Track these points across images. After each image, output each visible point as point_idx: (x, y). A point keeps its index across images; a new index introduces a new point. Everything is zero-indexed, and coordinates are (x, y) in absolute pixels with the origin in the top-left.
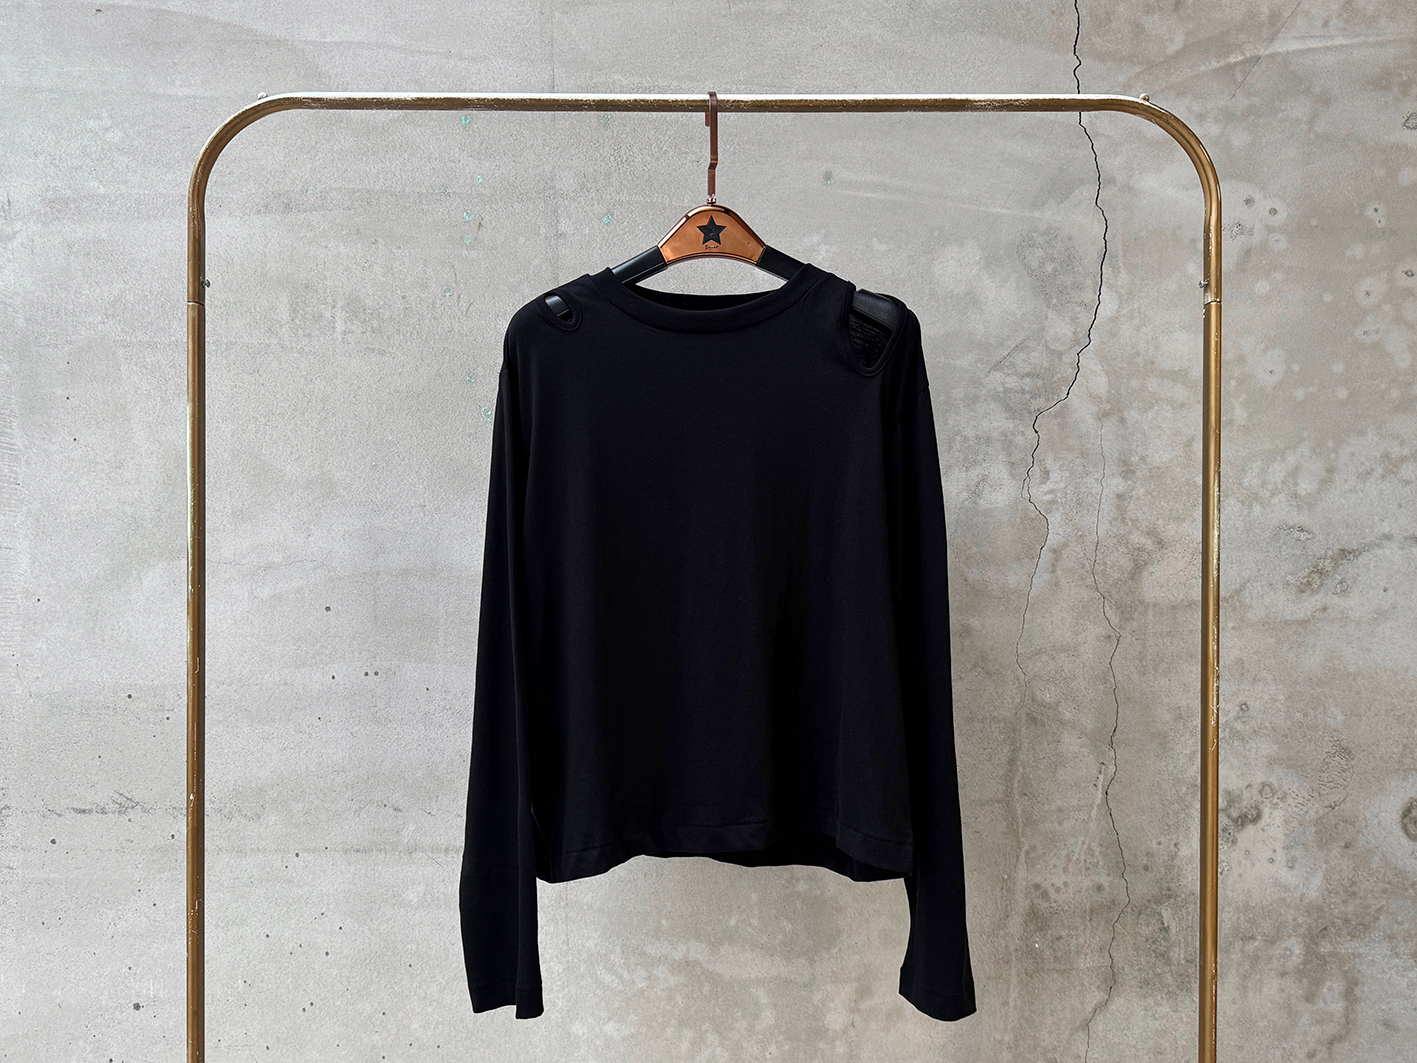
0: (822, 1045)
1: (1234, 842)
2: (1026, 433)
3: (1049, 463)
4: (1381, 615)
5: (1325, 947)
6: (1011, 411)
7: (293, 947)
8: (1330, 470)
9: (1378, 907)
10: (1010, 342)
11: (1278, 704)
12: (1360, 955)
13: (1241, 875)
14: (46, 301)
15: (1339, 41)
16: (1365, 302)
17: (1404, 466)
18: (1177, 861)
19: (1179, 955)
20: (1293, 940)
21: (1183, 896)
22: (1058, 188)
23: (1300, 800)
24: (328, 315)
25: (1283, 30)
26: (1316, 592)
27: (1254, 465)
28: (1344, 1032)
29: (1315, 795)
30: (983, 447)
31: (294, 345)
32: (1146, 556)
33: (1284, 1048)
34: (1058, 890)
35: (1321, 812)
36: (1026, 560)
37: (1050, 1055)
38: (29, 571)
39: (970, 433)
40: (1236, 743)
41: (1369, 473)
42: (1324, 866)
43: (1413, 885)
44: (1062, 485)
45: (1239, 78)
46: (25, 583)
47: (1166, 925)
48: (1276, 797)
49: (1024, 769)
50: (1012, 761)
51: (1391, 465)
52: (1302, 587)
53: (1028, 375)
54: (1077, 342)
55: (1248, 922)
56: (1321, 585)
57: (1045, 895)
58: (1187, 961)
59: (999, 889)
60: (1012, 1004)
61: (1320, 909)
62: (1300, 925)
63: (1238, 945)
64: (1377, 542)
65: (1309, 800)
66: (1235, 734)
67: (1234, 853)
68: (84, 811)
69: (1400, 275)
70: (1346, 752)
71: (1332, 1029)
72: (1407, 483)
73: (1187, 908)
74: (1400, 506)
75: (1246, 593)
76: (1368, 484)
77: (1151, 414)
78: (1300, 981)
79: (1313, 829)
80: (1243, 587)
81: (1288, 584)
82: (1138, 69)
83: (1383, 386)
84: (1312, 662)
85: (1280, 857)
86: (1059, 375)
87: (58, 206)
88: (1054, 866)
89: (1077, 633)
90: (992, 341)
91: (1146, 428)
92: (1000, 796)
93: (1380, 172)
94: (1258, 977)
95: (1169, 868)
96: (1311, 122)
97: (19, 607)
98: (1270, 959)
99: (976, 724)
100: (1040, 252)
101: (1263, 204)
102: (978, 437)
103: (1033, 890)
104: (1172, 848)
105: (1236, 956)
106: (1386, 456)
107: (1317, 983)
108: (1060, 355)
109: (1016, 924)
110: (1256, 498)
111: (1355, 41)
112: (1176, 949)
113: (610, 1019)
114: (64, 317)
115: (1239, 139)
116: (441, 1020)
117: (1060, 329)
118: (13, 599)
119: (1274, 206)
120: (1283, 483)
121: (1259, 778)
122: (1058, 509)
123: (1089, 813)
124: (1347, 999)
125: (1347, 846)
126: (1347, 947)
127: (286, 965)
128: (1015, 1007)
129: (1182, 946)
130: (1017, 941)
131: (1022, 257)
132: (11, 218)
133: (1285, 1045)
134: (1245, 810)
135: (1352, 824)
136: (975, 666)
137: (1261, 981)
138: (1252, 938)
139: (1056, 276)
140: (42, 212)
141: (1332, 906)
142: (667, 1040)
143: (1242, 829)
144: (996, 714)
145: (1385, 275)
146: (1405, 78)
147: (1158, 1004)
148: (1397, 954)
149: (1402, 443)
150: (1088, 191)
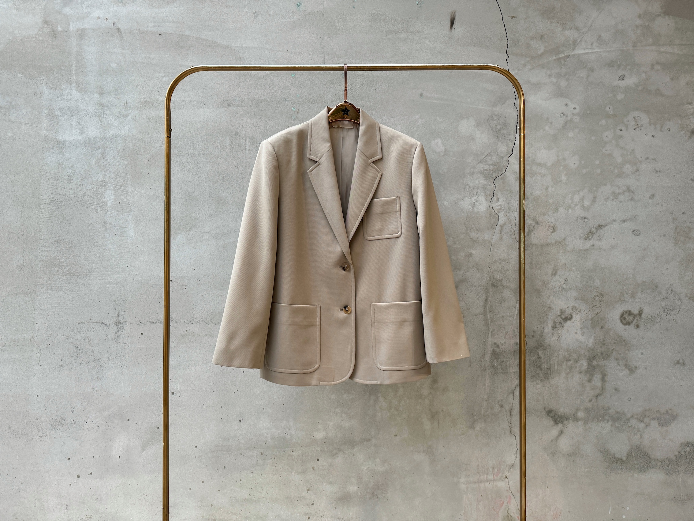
0: (420, 401)
1: (563, 327)
2: (491, 185)
3: (499, 195)
4: (612, 247)
5: (595, 363)
6: (486, 177)
7: (231, 370)
8: (595, 198)
9: (613, 349)
10: (485, 153)
11: (578, 279)
12: (606, 366)
13: (566, 338)
14: (140, 138)
15: (596, 50)
16: (606, 140)
17: (620, 196)
18: (544, 334)
19: (545, 367)
20: (584, 361)
21: (546, 346)
22: (501, 100)
23: (586, 312)
24: (244, 144)
25: (577, 46)
26: (590, 240)
27: (569, 196)
28: (601, 392)
29: (591, 310)
30: (476, 190)
31: (231, 155)
32: (532, 228)
33: (581, 399)
34: (502, 345)
35: (593, 316)
36: (491, 229)
37: (500, 403)
38: (134, 236)
39: (471, 185)
40: (564, 292)
41: (608, 198)
42: (594, 335)
43: (624, 341)
44: (504, 203)
45: (563, 62)
46: (132, 240)
47: (540, 356)
48: (577, 311)
49: (490, 302)
50: (486, 300)
51: (615, 195)
52: (586, 238)
53: (491, 165)
54: (508, 153)
55: (568, 355)
56: (592, 237)
57: (498, 346)
58: (548, 369)
59: (482, 345)
60: (487, 385)
61: (593, 350)
62: (586, 355)
63: (565, 363)
64: (611, 222)
65: (589, 312)
66: (563, 289)
67: (563, 331)
68: (154, 323)
69: (618, 130)
70: (601, 295)
71: (597, 391)
72: (621, 202)
73: (547, 350)
74: (618, 210)
75: (567, 240)
76: (607, 202)
77: (534, 179)
78: (586, 375)
79: (590, 322)
80: (565, 238)
81: (581, 237)
82: (528, 59)
83: (612, 168)
84: (589, 264)
85: (579, 332)
86: (502, 165)
87: (145, 104)
88: (501, 336)
89: (509, 255)
90: (479, 153)
91: (532, 183)
92: (482, 312)
93: (611, 95)
94: (572, 374)
95: (541, 336)
96: (587, 78)
97: (130, 249)
98: (576, 367)
99: (473, 287)
100: (495, 122)
101: (571, 106)
102: (474, 187)
103: (494, 345)
104: (542, 329)
105: (564, 367)
106: (614, 193)
107: (592, 375)
108: (503, 157)
109: (488, 357)
110: (570, 207)
111: (602, 50)
112: (544, 365)
113: (345, 393)
114: (147, 144)
115: (563, 83)
116: (284, 394)
117: (503, 149)
118: (128, 246)
119: (574, 106)
120: (579, 202)
121: (572, 304)
122: (502, 211)
123: (513, 317)
124: (602, 381)
125: (602, 328)
126: (602, 363)
127: (228, 376)
129: (546, 363)
130: (488, 363)
131: (489, 124)
132: (127, 109)
133: (581, 397)
134: (567, 316)
135: (603, 320)
136: (473, 267)
137: (573, 375)
138: (570, 360)
139: (501, 130)
140: (139, 106)
141: (597, 349)
142: (365, 400)
143: (566, 322)
144: (480, 284)
145: (613, 131)
146: (619, 63)
147: (537, 384)
148: (619, 365)
149: (619, 188)
150: (512, 101)
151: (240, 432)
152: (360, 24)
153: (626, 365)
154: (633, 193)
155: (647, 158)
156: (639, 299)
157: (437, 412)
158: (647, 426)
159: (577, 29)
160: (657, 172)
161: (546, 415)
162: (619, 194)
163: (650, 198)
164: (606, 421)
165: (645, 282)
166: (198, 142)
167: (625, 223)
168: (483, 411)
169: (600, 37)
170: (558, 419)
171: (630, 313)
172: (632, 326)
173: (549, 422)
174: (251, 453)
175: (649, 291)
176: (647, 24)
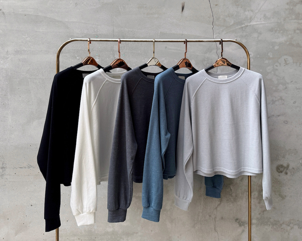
0: (165, 212)
14: (15, 70)
15: (263, 22)
16: (268, 71)
20: (256, 192)
21: (234, 183)
22: (209, 50)
25: (252, 20)
33: (254, 213)
37: (209, 214)
38: (11, 121)
43: (279, 181)
45: (244, 29)
46: (10, 124)
47: (231, 189)
58: (236, 196)
62: (257, 189)
63: (245, 193)
64: (271, 116)
68: (21, 168)
69: (275, 66)
71: (264, 209)
72: (277, 105)
73: (235, 186)
78: (257, 200)
82: (224, 28)
83: (272, 87)
87: (17, 52)
93: (271, 47)
96: (258, 38)
97: (9, 128)
100: (206, 62)
105: (245, 195)
106: (273, 100)
107: (260, 200)
111: (266, 22)
112: (233, 194)
114: (18, 73)
119: (251, 53)
128: (203, 205)
129: (235, 193)
130: (203, 192)
131: (203, 63)
132: (8, 54)
140: (14, 53)
145: (272, 66)
146: (276, 29)
147: (230, 204)
148: (276, 195)
149: (276, 98)
150: (215, 51)
151: (67, 227)
152: (133, 10)
153: (280, 195)
154: (283, 100)
155: (292, 82)
156: (288, 158)
157: (174, 219)
158: (292, 228)
159: (252, 11)
160: (297, 89)
161: (235, 221)
162: (276, 101)
163: (293, 103)
164: (268, 225)
165: (291, 149)
166: (45, 72)
167: (279, 117)
168: (200, 219)
169: (265, 15)
170: (242, 224)
171: (282, 166)
172: (283, 173)
173: (236, 225)
174: (73, 238)
175: (293, 154)
176: (292, 8)
